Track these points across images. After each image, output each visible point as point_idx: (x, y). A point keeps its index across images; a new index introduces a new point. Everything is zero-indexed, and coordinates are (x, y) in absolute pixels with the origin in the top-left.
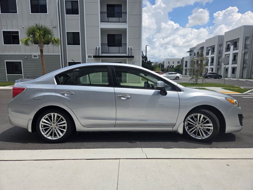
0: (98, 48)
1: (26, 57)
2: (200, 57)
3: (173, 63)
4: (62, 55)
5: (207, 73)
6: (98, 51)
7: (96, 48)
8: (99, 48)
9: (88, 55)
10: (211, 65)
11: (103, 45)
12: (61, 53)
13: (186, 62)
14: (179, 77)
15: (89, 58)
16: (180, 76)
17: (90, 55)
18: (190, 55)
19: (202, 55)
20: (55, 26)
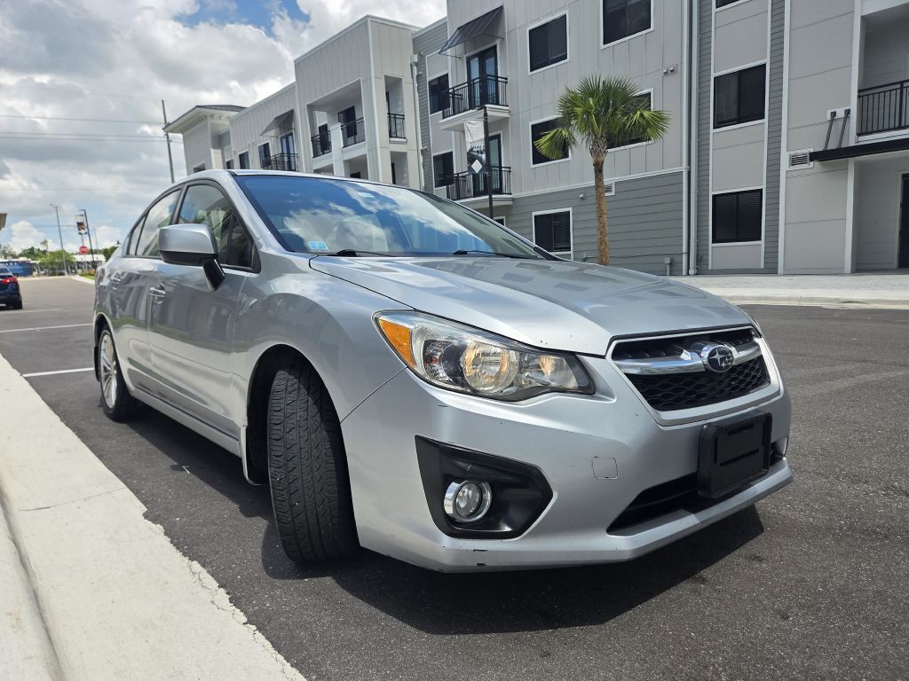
0: (841, 114)
1: (581, 196)
4: (689, 173)
6: (838, 126)
7: (834, 114)
8: (848, 112)
9: (793, 153)
11: (867, 93)
12: (689, 164)
15: (793, 168)
17: (798, 152)
20: (672, 69)
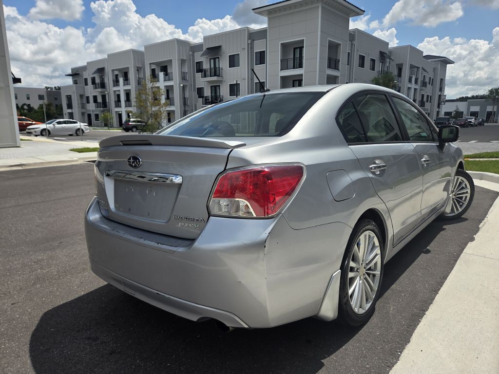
2: (100, 90)
3: (28, 98)
5: (129, 121)
10: (128, 105)
13: (69, 98)
14: (84, 130)
16: (85, 128)
18: (75, 82)
19: (103, 85)
